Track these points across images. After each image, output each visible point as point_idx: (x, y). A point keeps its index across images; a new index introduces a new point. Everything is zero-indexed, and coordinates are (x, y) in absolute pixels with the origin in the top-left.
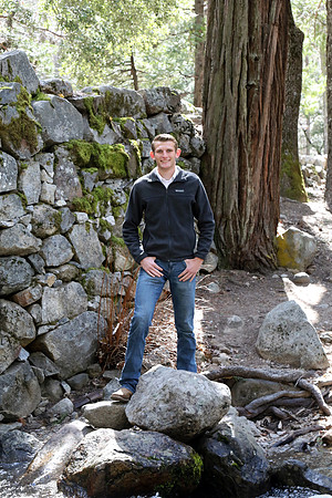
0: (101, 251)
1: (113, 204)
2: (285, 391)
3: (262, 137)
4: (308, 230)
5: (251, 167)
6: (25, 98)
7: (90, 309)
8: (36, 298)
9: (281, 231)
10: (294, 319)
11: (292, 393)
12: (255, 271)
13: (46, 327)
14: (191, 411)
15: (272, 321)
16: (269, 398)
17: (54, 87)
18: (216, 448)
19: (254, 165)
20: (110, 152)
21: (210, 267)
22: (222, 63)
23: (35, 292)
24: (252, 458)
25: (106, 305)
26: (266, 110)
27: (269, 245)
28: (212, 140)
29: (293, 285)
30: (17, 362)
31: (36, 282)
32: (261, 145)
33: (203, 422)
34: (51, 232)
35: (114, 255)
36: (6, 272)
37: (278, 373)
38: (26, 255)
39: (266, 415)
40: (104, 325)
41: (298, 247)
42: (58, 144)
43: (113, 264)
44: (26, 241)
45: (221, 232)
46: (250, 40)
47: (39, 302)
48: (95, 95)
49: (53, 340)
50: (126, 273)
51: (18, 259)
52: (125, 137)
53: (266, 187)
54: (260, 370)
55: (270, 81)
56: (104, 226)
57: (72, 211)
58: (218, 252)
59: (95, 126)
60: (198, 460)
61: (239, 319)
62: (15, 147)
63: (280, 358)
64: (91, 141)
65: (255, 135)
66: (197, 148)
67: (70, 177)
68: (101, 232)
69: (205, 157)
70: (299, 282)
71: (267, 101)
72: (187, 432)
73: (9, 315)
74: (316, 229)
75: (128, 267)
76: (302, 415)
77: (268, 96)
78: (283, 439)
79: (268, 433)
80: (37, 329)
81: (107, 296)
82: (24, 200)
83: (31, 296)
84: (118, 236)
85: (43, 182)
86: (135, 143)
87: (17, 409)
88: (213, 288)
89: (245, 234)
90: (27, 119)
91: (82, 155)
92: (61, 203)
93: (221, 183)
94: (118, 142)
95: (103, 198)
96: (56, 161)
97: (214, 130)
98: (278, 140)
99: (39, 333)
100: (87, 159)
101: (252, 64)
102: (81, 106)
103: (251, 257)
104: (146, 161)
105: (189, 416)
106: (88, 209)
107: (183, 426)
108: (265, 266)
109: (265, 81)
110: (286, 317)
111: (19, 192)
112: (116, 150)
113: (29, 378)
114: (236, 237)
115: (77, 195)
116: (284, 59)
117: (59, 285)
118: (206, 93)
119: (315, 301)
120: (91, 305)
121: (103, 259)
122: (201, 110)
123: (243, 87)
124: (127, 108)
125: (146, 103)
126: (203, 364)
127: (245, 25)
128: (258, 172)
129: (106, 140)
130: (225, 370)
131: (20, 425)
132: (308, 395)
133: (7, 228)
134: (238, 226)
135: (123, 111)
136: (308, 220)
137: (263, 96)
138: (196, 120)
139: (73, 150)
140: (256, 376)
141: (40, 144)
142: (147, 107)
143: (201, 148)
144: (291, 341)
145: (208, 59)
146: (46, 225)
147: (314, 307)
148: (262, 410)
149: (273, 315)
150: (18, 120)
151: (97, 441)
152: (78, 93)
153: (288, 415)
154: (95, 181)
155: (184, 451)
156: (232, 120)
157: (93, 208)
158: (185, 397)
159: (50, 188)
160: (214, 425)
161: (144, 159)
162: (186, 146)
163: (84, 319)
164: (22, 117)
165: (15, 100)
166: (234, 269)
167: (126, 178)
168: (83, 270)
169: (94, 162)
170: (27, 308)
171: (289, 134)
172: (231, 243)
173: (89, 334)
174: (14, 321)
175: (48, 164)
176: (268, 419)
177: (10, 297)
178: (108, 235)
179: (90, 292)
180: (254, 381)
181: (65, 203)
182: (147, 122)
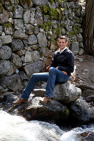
0: (46, 42)
1: (53, 28)
7: (40, 60)
13: (25, 63)
14: (68, 95)
16: (93, 96)
20: (54, 11)
23: (23, 52)
25: (46, 59)
28: (87, 12)
30: (15, 73)
31: (24, 49)
34: (31, 33)
35: (50, 44)
36: (15, 44)
38: (22, 39)
39: (92, 101)
40: (44, 66)
42: (37, 5)
43: (50, 47)
44: (23, 35)
45: (86, 43)
47: (24, 55)
49: (27, 68)
50: (53, 51)
51: (19, 40)
52: (59, 7)
54: (92, 87)
56: (49, 34)
57: (39, 28)
58: (84, 49)
59: (50, 2)
60: (68, 111)
61: (88, 70)
62: (23, 4)
64: (48, 6)
67: (40, 17)
68: (47, 36)
69: (84, 18)
72: (66, 102)
73: (14, 58)
75: (54, 49)
79: (92, 107)
80: (23, 64)
81: (46, 57)
82: (24, 22)
84: (52, 38)
85: (30, 17)
86: (62, 9)
87: (13, 88)
88: (81, 60)
91: (45, 10)
92: (36, 25)
93: (88, 27)
94: (57, 8)
95: (50, 25)
96: (36, 11)
97: (89, 9)
100: (46, 12)
104: (65, 16)
106: (44, 28)
107: (64, 100)
111: (23, 19)
112: (56, 10)
113: (18, 78)
114: (91, 45)
115: (41, 23)
117: (31, 51)
121: (47, 45)
126: (74, 83)
129: (53, 7)
130: (81, 85)
131: (13, 93)
133: (17, 30)
134: (92, 41)
138: (83, 5)
139: (42, 8)
141: (31, 4)
143: (83, 14)
146: (30, 30)
148: (91, 99)
151: (36, 100)
154: (48, 20)
155: (64, 107)
157: (46, 28)
159: (33, 19)
160: (75, 101)
162: (79, 13)
163: (38, 63)
166: (88, 55)
167: (58, 20)
168: (40, 47)
169: (48, 13)
170: (20, 57)
172: (89, 46)
173: (39, 68)
174: (15, 60)
175: (33, 11)
176: (93, 103)
177: (16, 52)
178: (49, 37)
179: (41, 55)
180: (90, 90)
181: (37, 25)
182: (67, 3)
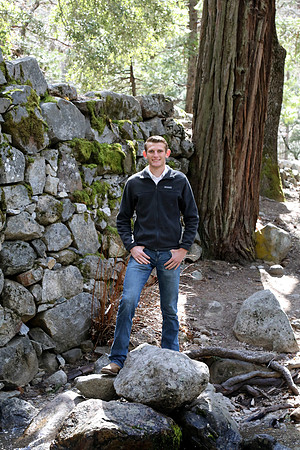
0: (97, 238)
1: (110, 197)
2: (258, 372)
3: (246, 142)
4: (284, 227)
5: (234, 168)
6: (34, 99)
7: (85, 290)
8: (37, 279)
9: (259, 226)
10: (269, 306)
11: (265, 373)
12: (235, 262)
13: (45, 306)
14: (172, 385)
15: (249, 307)
16: (244, 377)
17: (61, 91)
18: (195, 420)
19: (237, 167)
20: (108, 151)
21: (194, 256)
22: (212, 74)
23: (36, 274)
24: (226, 431)
25: (100, 287)
26: (250, 118)
27: (249, 239)
28: (200, 143)
29: (269, 276)
30: (18, 336)
31: (37, 265)
32: (244, 149)
33: (183, 397)
34: (53, 220)
35: (109, 242)
36: (11, 255)
37: (252, 355)
38: (30, 240)
39: (241, 392)
40: (97, 305)
41: (274, 242)
42: (62, 142)
43: (107, 250)
44: (31, 228)
45: (206, 226)
46: (238, 54)
47: (40, 283)
48: (97, 99)
49: (51, 317)
50: (119, 260)
51: (23, 243)
52: (123, 137)
53: (248, 187)
54: (237, 352)
55: (254, 93)
56: (101, 217)
57: (73, 202)
58: (202, 244)
59: (96, 127)
60: (177, 431)
61: (219, 304)
62: (23, 143)
63: (254, 341)
64: (92, 140)
65: (239, 140)
66: (187, 150)
67: (72, 172)
68: (98, 221)
69: (193, 158)
70: (274, 273)
71: (251, 110)
72: (169, 405)
73: (12, 294)
74: (291, 227)
75: (121, 254)
76: (272, 394)
77: (252, 105)
78: (255, 414)
79: (241, 409)
80: (37, 307)
81: (101, 279)
82: (30, 190)
83: (33, 277)
84: (113, 226)
85: (47, 175)
86: (131, 143)
87: (16, 378)
88: (196, 276)
89: (227, 228)
90: (36, 118)
91: (83, 152)
92: (63, 194)
93: (207, 182)
94: (116, 142)
95: (101, 192)
96: (60, 157)
97: (203, 135)
98: (260, 145)
99: (39, 310)
100: (88, 156)
101: (239, 77)
102: (85, 108)
103: (232, 249)
104: (140, 160)
105: (171, 391)
106: (87, 200)
107: (165, 399)
108: (244, 257)
109: (250, 92)
110: (261, 305)
111: (26, 183)
112: (114, 149)
113: (28, 350)
114: (219, 231)
115: (78, 188)
116: (268, 73)
117: (58, 268)
118: (196, 101)
119: (288, 291)
120: (86, 287)
121: (99, 246)
122: (192, 115)
123: (230, 97)
124: (125, 111)
125: (142, 108)
126: (185, 344)
127: (233, 41)
128: (241, 173)
129: (106, 139)
130: (204, 350)
131: (19, 393)
132: (278, 376)
133: (14, 215)
134: (221, 221)
135: (122, 114)
136: (284, 218)
137: (248, 105)
138: (187, 125)
139: (76, 147)
140: (232, 356)
141: (46, 141)
142: (143, 111)
143: (190, 150)
144: (265, 326)
145: (200, 71)
146: (48, 214)
147: (287, 297)
148: (237, 387)
149: (250, 302)
150: (27, 119)
151: (87, 410)
152: (82, 97)
153: (261, 393)
154: (95, 176)
155: (165, 422)
156: (219, 126)
157: (92, 200)
158: (167, 373)
159: (54, 181)
160: (193, 400)
161: (138, 157)
162: (177, 148)
163: (80, 300)
164: (31, 117)
165: (25, 102)
166: (216, 259)
167: (122, 174)
168: (81, 255)
169: (94, 159)
170: (29, 288)
171: (270, 140)
172: (214, 236)
173: (83, 313)
174: (17, 299)
175: (53, 159)
176: (242, 396)
177: (14, 277)
178: (104, 224)
179: (86, 275)
180: (230, 361)
181: (66, 195)
182: (143, 125)
